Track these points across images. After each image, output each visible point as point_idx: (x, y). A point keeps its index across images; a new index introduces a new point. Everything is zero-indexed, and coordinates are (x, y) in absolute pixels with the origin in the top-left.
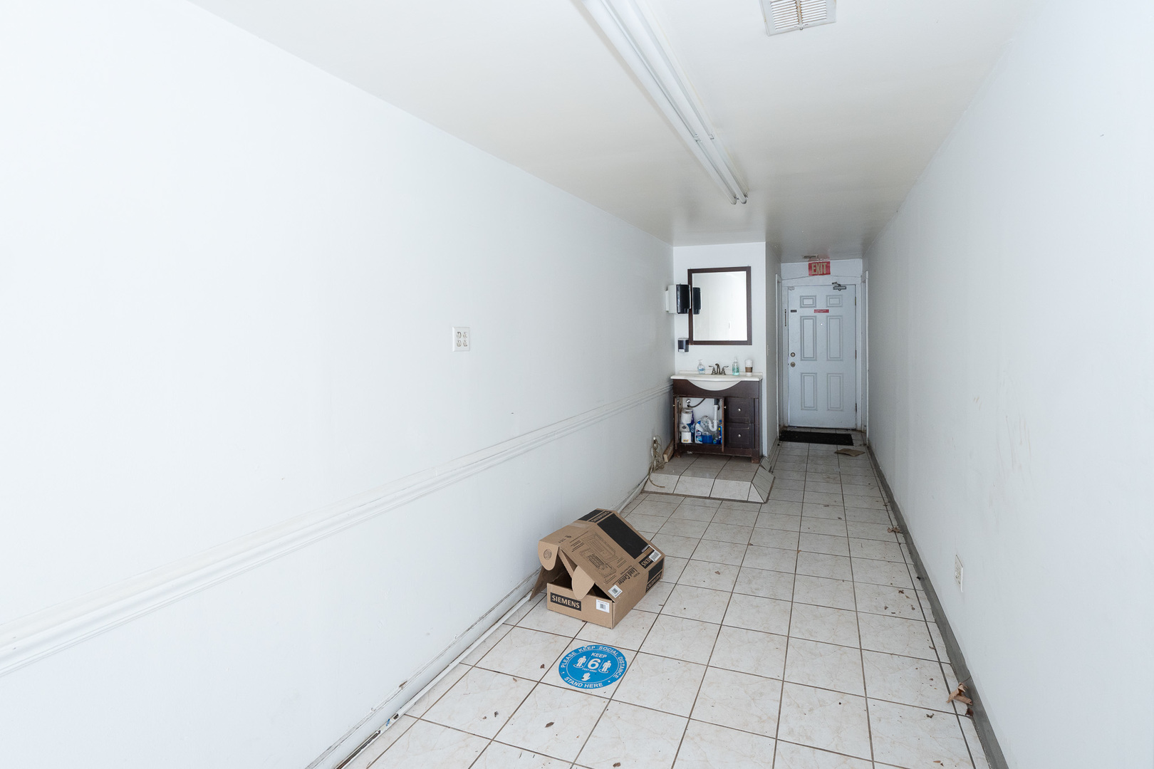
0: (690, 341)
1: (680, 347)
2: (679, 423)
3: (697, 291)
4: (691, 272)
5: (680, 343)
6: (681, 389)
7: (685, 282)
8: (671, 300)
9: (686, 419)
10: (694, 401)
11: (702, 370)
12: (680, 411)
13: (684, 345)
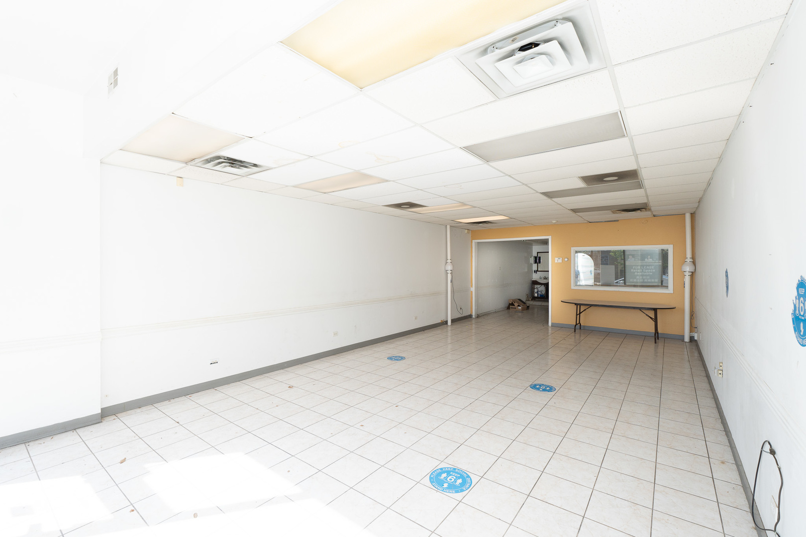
0: (537, 271)
1: (535, 272)
2: (534, 291)
3: (540, 258)
4: (538, 253)
5: (535, 271)
6: (535, 283)
7: (536, 256)
8: (532, 260)
9: (536, 290)
10: (538, 286)
11: (541, 278)
12: (534, 289)
13: (536, 272)
